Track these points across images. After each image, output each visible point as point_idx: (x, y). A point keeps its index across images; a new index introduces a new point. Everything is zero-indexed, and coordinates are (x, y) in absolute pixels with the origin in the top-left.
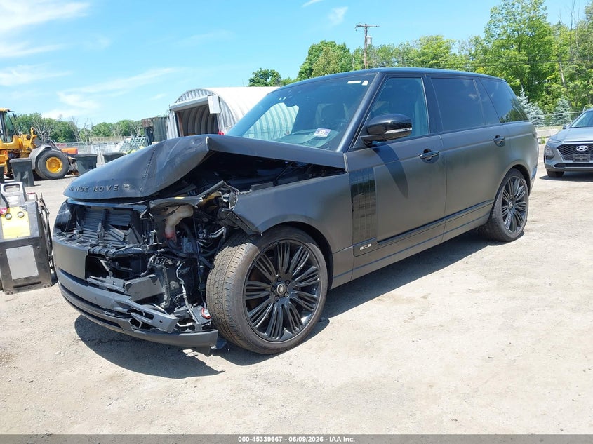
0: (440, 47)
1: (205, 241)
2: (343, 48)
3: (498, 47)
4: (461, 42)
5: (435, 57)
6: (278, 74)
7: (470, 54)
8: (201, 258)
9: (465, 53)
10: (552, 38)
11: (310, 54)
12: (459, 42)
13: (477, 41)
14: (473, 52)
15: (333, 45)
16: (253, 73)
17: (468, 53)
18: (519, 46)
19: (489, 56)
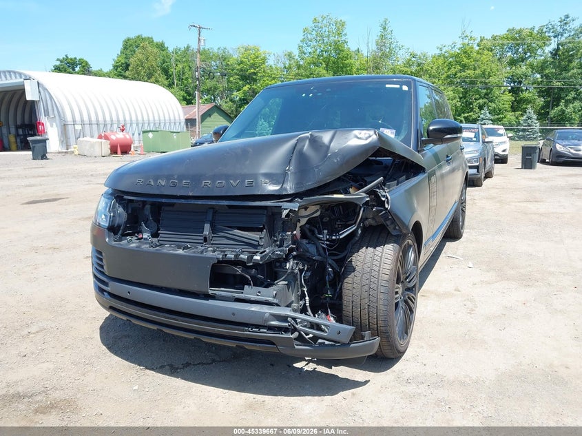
0: (257, 57)
1: (328, 243)
2: (161, 47)
3: (309, 64)
4: (276, 55)
5: (253, 66)
6: (87, 63)
7: (285, 67)
8: (330, 261)
9: (281, 65)
10: (352, 61)
11: (125, 48)
12: (274, 55)
13: (290, 56)
14: (287, 66)
15: (150, 40)
16: (58, 60)
17: (283, 67)
18: (327, 65)
19: (302, 71)
